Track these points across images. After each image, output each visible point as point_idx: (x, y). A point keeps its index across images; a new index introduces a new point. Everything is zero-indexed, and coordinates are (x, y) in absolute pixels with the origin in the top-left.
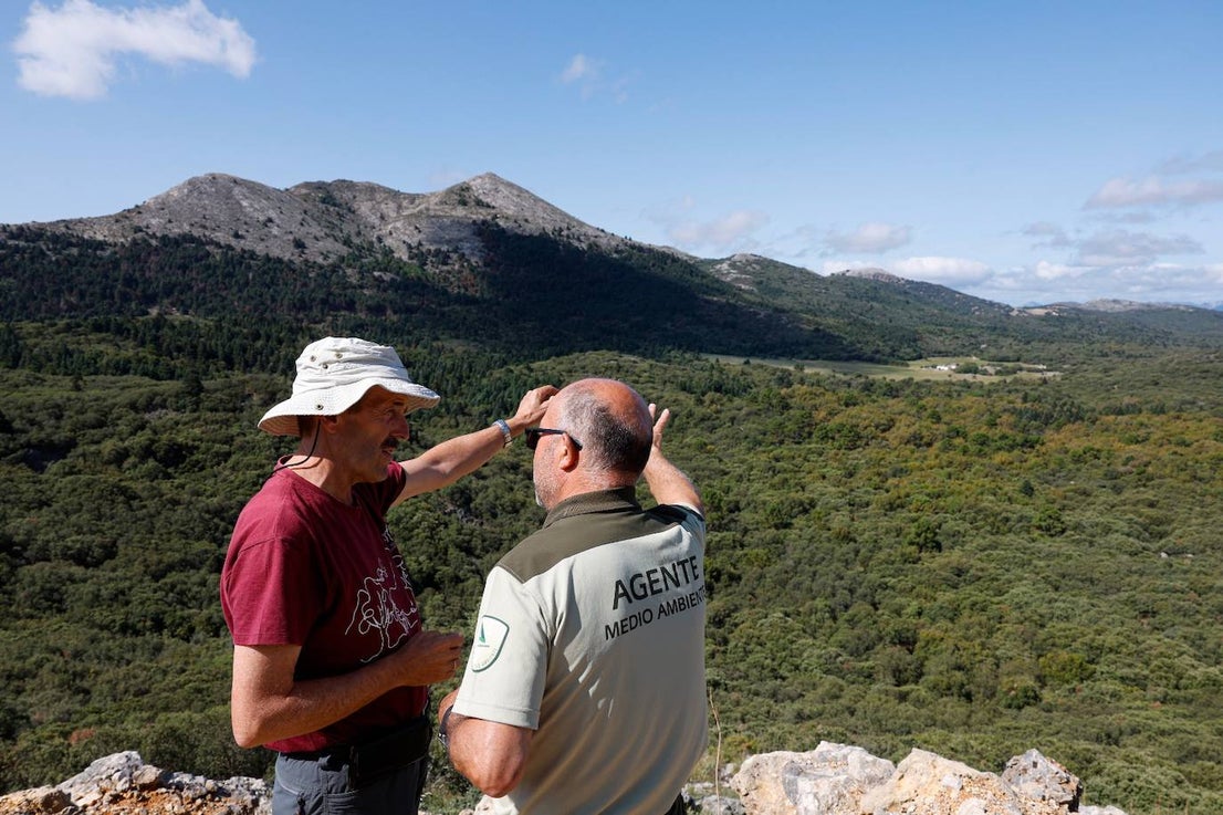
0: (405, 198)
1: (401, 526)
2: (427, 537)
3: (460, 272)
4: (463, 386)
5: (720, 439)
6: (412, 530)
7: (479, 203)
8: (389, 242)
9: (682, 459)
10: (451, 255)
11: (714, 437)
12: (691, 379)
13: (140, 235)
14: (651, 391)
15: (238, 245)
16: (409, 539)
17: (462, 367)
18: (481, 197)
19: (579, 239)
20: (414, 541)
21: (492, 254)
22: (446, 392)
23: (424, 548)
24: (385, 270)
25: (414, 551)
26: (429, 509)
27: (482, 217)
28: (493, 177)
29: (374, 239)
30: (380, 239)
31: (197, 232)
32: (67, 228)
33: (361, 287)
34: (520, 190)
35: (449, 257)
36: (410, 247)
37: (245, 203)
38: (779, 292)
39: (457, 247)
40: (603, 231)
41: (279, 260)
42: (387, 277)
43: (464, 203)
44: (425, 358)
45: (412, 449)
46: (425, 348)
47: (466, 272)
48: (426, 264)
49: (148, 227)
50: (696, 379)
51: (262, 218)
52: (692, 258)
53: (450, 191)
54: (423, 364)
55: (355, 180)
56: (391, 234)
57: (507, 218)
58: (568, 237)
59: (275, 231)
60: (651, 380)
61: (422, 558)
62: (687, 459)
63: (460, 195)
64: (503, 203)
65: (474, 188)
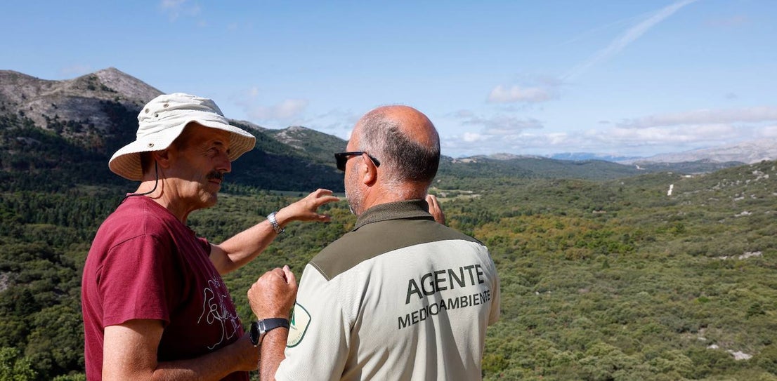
0: (43, 83)
1: (47, 327)
2: (70, 333)
3: (90, 137)
4: (96, 219)
5: (286, 245)
6: (58, 328)
7: (104, 89)
8: (30, 115)
9: (261, 260)
10: (83, 125)
11: (282, 244)
12: (265, 207)
14: (238, 216)
16: (55, 336)
17: (94, 205)
18: (106, 85)
20: (59, 337)
21: (116, 125)
22: (82, 225)
23: (68, 341)
24: (28, 136)
25: (60, 345)
26: (71, 312)
27: (107, 99)
28: (115, 71)
29: (17, 113)
30: (22, 113)
33: (7, 148)
34: (137, 80)
35: (81, 127)
36: (48, 119)
38: (318, 150)
39: (88, 120)
42: (29, 141)
43: (92, 88)
44: (63, 200)
45: (55, 268)
46: (64, 193)
47: (96, 137)
48: (62, 132)
50: (268, 207)
52: (262, 129)
53: (81, 80)
54: (62, 205)
56: (31, 109)
57: (127, 100)
60: (238, 209)
61: (66, 349)
62: (264, 260)
63: (89, 83)
64: (123, 89)
65: (100, 78)
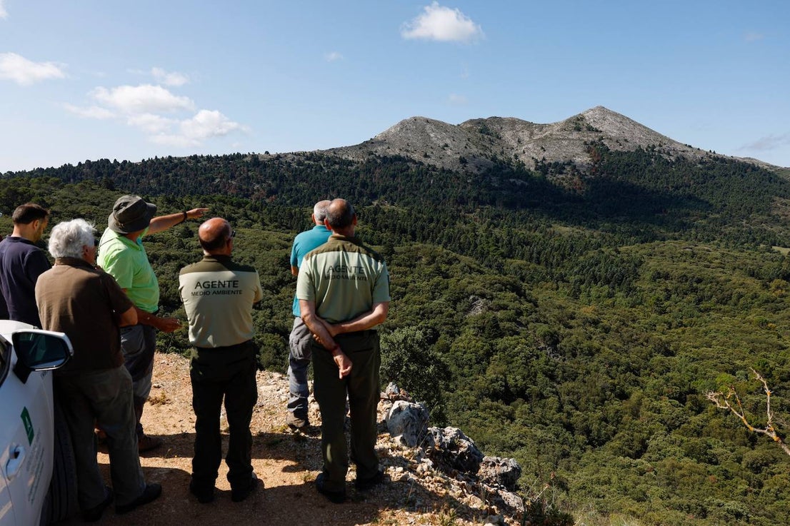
0: (536, 128)
1: (506, 353)
2: (523, 363)
3: (571, 179)
4: (565, 260)
5: (783, 319)
6: (514, 356)
7: (590, 129)
8: (522, 158)
9: (742, 331)
10: (566, 166)
11: (776, 317)
12: (760, 267)
13: (371, 157)
14: (720, 275)
15: (427, 162)
16: (511, 363)
17: (565, 247)
18: (591, 125)
19: (669, 154)
20: (514, 364)
21: (597, 165)
22: (552, 264)
23: (520, 370)
24: (518, 178)
25: (514, 372)
26: (526, 344)
27: (591, 139)
28: (602, 109)
29: (512, 157)
30: (516, 156)
31: (403, 154)
32: (335, 153)
33: (501, 189)
34: (623, 117)
35: (564, 168)
36: (537, 162)
37: (432, 135)
39: (571, 161)
40: (690, 146)
41: (450, 171)
42: (519, 182)
43: (579, 129)
44: (540, 240)
45: (520, 301)
46: (541, 232)
47: (576, 179)
48: (547, 173)
49: (376, 152)
50: (765, 267)
51: (442, 144)
52: (772, 167)
53: (569, 121)
54: (538, 243)
55: (502, 117)
56: (524, 153)
57: (610, 139)
58: (659, 152)
59: (449, 152)
60: (722, 266)
61: (518, 377)
62: (746, 332)
63: (576, 124)
64: (608, 128)
65: (587, 118)
